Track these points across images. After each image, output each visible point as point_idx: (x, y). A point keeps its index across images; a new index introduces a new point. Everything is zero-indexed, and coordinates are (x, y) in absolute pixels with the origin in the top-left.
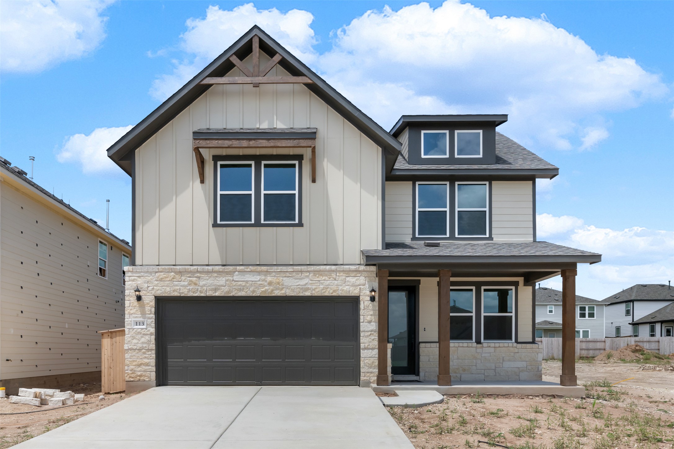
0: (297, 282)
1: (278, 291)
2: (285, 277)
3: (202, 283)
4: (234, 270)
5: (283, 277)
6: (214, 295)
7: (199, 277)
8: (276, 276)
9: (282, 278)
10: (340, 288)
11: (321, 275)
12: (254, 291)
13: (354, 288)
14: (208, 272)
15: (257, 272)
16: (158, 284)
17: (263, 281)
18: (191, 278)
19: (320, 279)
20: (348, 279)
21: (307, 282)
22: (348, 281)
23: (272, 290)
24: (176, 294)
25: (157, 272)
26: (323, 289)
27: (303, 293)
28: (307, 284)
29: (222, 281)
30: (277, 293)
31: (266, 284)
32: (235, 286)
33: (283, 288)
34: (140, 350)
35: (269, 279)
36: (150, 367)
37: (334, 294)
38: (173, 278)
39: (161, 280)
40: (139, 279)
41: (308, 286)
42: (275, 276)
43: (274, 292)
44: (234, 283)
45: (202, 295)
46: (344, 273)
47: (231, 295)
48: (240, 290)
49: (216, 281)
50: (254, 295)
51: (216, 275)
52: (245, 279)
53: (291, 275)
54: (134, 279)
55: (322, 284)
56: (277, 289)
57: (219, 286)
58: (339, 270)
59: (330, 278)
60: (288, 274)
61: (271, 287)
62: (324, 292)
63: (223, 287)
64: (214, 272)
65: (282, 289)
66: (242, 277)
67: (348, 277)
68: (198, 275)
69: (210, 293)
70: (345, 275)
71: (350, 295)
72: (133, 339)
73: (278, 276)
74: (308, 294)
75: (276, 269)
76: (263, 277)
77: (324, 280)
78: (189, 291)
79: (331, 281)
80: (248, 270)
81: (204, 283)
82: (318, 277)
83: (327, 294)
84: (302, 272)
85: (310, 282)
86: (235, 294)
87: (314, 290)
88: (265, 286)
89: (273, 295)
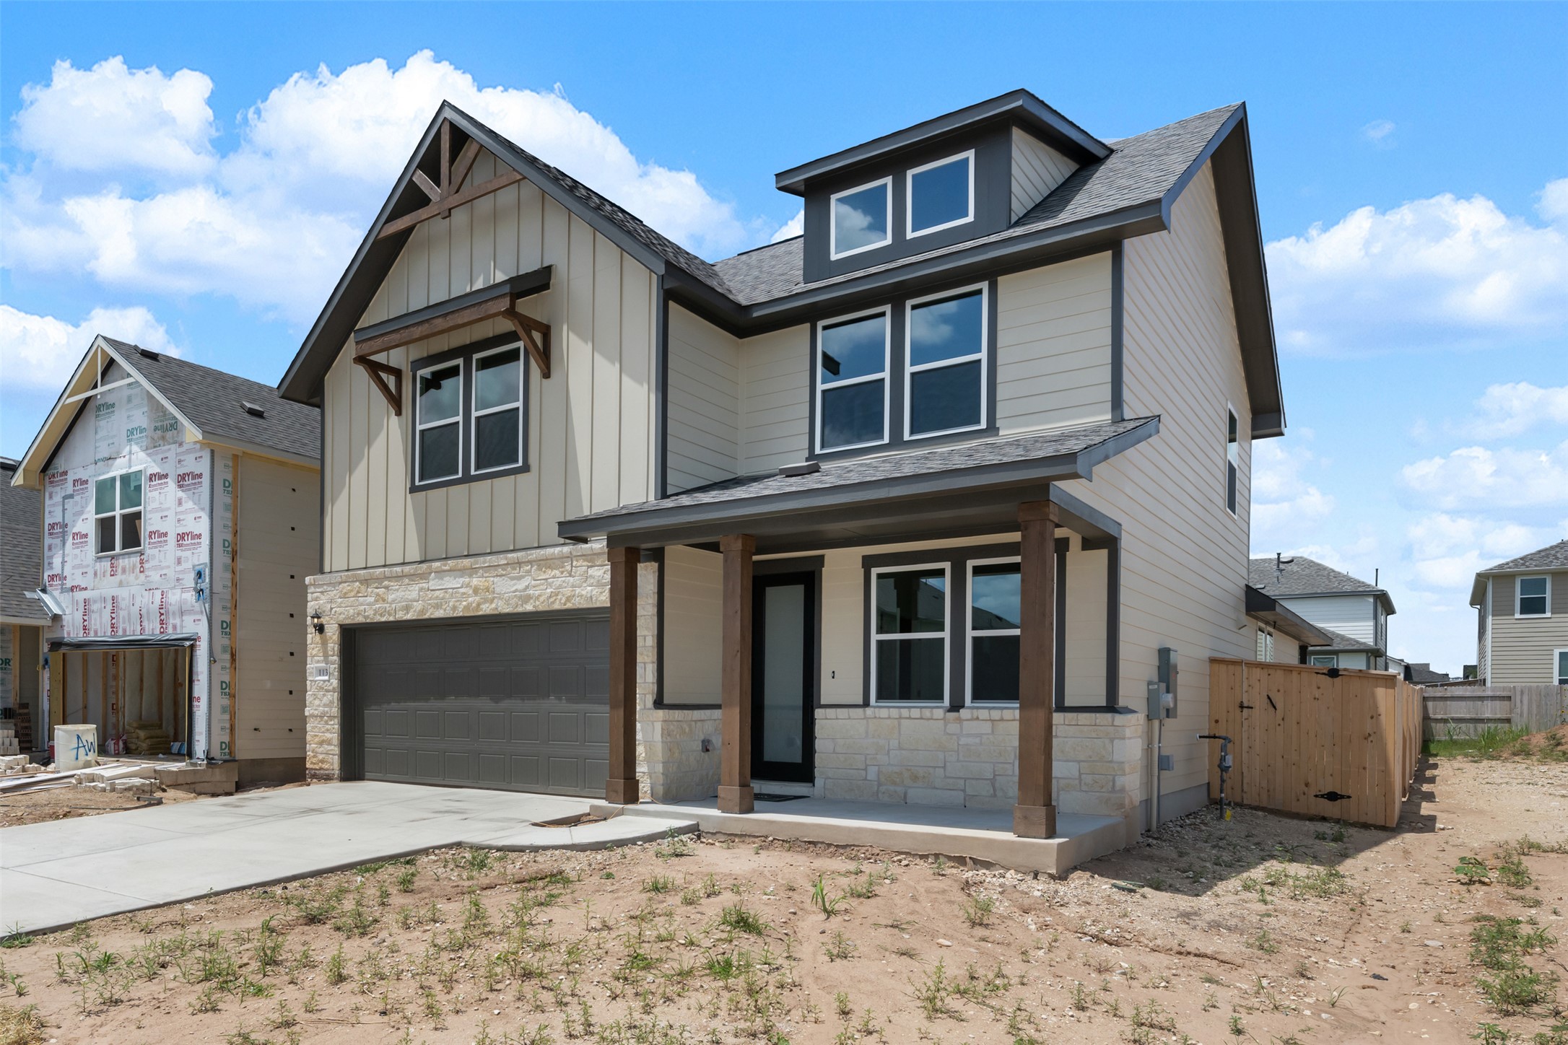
0: (514, 585)
1: (487, 605)
2: (497, 576)
3: (391, 597)
4: (428, 571)
5: (494, 577)
6: (405, 618)
7: (387, 588)
8: (485, 575)
9: (492, 579)
10: (578, 590)
11: (549, 567)
12: (454, 608)
13: (600, 590)
14: (398, 577)
15: (459, 570)
16: (341, 603)
17: (467, 587)
18: (378, 590)
19: (548, 576)
20: (591, 571)
21: (527, 584)
22: (591, 576)
23: (479, 605)
24: (360, 619)
25: (340, 583)
26: (550, 597)
27: (522, 605)
28: (527, 587)
29: (412, 591)
30: (487, 609)
31: (471, 592)
32: (430, 599)
33: (494, 598)
34: (321, 717)
35: (475, 581)
36: (332, 747)
37: (569, 606)
38: (358, 592)
39: (344, 596)
40: (322, 597)
41: (531, 592)
42: (483, 577)
43: (482, 606)
44: (430, 594)
45: (391, 619)
46: (584, 560)
47: (426, 616)
48: (437, 606)
49: (408, 593)
50: (455, 615)
51: (407, 581)
52: (443, 585)
53: (504, 573)
54: (317, 597)
55: (550, 585)
56: (486, 601)
57: (411, 601)
58: (574, 554)
59: (562, 573)
60: (500, 571)
61: (477, 598)
62: (553, 603)
63: (415, 603)
64: (405, 576)
65: (492, 601)
66: (440, 582)
67: (592, 567)
68: (386, 583)
69: (402, 616)
70: (585, 563)
71: (595, 606)
72: (315, 699)
73: (487, 575)
74: (529, 608)
75: (484, 562)
76: (467, 580)
77: (554, 577)
78: (376, 612)
79: (563, 579)
80: (447, 568)
81: (393, 596)
82: (545, 572)
83: (557, 606)
84: (519, 563)
85: (533, 582)
86: (431, 614)
87: (538, 598)
88: (469, 596)
89: (480, 613)
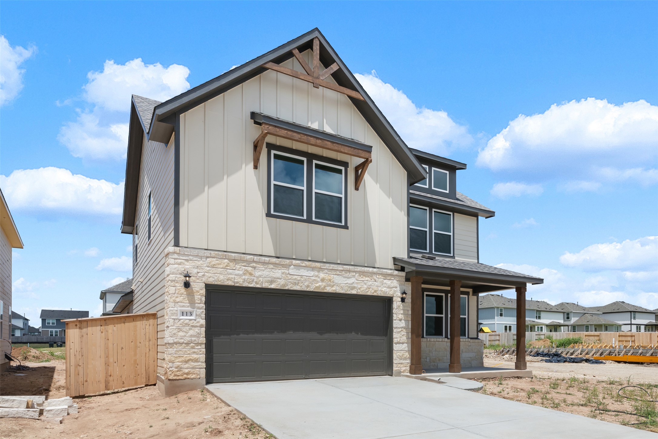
0: (346, 280)
1: (329, 288)
2: (336, 275)
3: (257, 273)
4: (290, 264)
5: (334, 275)
6: (269, 287)
7: (255, 268)
8: (328, 273)
9: (333, 276)
10: (380, 289)
11: (364, 276)
12: (308, 286)
13: (390, 290)
14: (264, 263)
15: (310, 267)
16: (209, 270)
17: (316, 277)
18: (246, 268)
19: (364, 280)
20: (385, 281)
21: (353, 281)
22: (385, 283)
23: (325, 287)
24: (230, 283)
25: (208, 257)
26: (366, 289)
27: (350, 291)
28: (353, 283)
29: (278, 273)
30: (329, 290)
31: (319, 280)
32: (290, 279)
33: (334, 285)
34: (187, 344)
35: (322, 275)
36: (200, 363)
37: (375, 294)
38: (227, 266)
39: (213, 267)
40: (186, 263)
41: (355, 285)
42: (327, 273)
43: (326, 288)
44: (290, 277)
45: (258, 286)
46: (382, 276)
47: (286, 288)
48: (295, 284)
49: (272, 273)
50: (308, 290)
51: (272, 266)
52: (300, 273)
53: (340, 274)
54: (181, 263)
55: (365, 284)
56: (329, 286)
57: (275, 278)
58: (379, 272)
59: (371, 279)
60: (338, 273)
61: (324, 284)
62: (367, 292)
63: (279, 280)
64: (270, 263)
65: (333, 286)
66: (298, 271)
67: (385, 279)
68: (254, 265)
69: (266, 285)
70: (383, 277)
71: (387, 296)
72: (179, 332)
73: (330, 273)
74: (354, 292)
75: (329, 267)
76: (316, 273)
77: (367, 281)
78: (244, 280)
79: (372, 282)
80: (304, 265)
81: (260, 273)
82: (362, 277)
83: (369, 294)
84: (349, 271)
85: (356, 281)
86: (291, 287)
87: (359, 289)
88: (318, 282)
89: (325, 291)
